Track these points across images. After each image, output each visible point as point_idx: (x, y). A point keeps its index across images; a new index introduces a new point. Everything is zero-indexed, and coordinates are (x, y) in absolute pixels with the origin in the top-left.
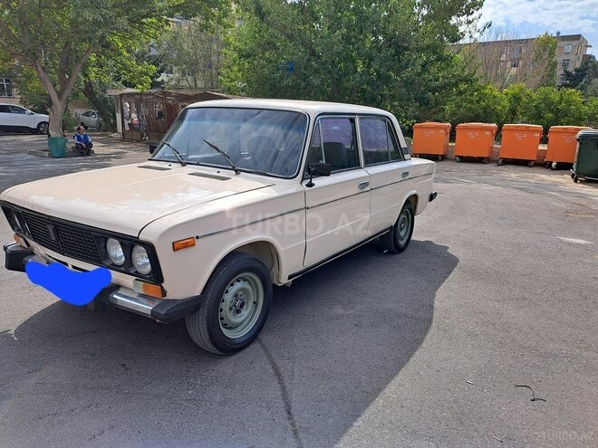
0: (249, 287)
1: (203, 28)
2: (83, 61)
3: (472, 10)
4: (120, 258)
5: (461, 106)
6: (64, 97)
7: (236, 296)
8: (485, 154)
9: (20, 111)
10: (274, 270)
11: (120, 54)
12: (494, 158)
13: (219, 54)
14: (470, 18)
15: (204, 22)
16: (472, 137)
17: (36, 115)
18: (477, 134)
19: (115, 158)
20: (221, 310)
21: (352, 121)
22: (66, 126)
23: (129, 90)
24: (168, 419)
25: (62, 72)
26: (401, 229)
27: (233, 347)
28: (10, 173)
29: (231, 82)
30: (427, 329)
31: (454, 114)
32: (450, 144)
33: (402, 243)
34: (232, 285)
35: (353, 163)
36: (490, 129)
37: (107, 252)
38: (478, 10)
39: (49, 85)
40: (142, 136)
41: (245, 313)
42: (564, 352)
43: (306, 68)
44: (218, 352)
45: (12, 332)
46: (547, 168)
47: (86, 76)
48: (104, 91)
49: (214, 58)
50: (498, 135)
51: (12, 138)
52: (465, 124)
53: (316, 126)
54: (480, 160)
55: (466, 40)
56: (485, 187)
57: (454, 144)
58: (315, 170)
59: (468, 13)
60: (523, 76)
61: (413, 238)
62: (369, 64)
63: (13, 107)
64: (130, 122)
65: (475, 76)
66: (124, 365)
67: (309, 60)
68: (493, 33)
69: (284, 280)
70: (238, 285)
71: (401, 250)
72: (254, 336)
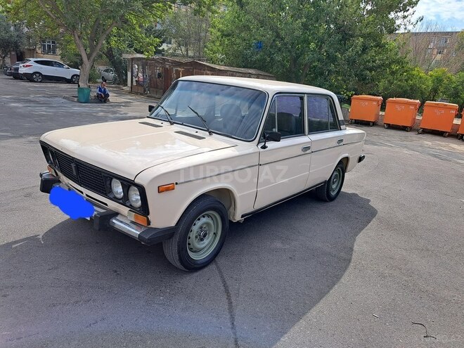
0: (211, 222)
1: (196, 12)
2: (107, 33)
3: (408, 8)
4: (120, 193)
5: (392, 83)
6: (92, 59)
7: (201, 228)
8: (408, 124)
9: (60, 65)
10: (231, 210)
11: (134, 29)
12: (415, 127)
13: (207, 31)
14: (406, 14)
15: (197, 8)
16: (399, 109)
17: (71, 69)
18: (403, 107)
19: (124, 106)
20: (189, 238)
21: (302, 98)
22: (91, 79)
23: (139, 56)
24: (144, 317)
25: (92, 40)
26: (334, 183)
27: (196, 266)
28: (50, 112)
29: (214, 53)
30: (346, 268)
31: (386, 89)
32: (381, 113)
33: (333, 194)
34: (199, 219)
35: (299, 131)
36: (414, 104)
37: (111, 188)
38: (413, 7)
39: (82, 48)
40: (145, 91)
41: (206, 241)
42: (456, 298)
43: (271, 47)
44: (184, 269)
45: (40, 237)
46: (459, 139)
47: (108, 43)
48: (121, 55)
49: (203, 34)
50: (420, 109)
51: (53, 85)
52: (394, 99)
53: (273, 102)
54: (404, 129)
55: (402, 30)
56: (405, 151)
57: (383, 113)
58: (269, 136)
59: (405, 10)
60: (446, 62)
61: (343, 190)
62: (321, 46)
63: (56, 62)
64: (137, 79)
65: (406, 60)
66: (116, 271)
67: (274, 40)
68: (424, 26)
69: (238, 217)
70: (204, 220)
71: (332, 199)
72: (212, 259)
